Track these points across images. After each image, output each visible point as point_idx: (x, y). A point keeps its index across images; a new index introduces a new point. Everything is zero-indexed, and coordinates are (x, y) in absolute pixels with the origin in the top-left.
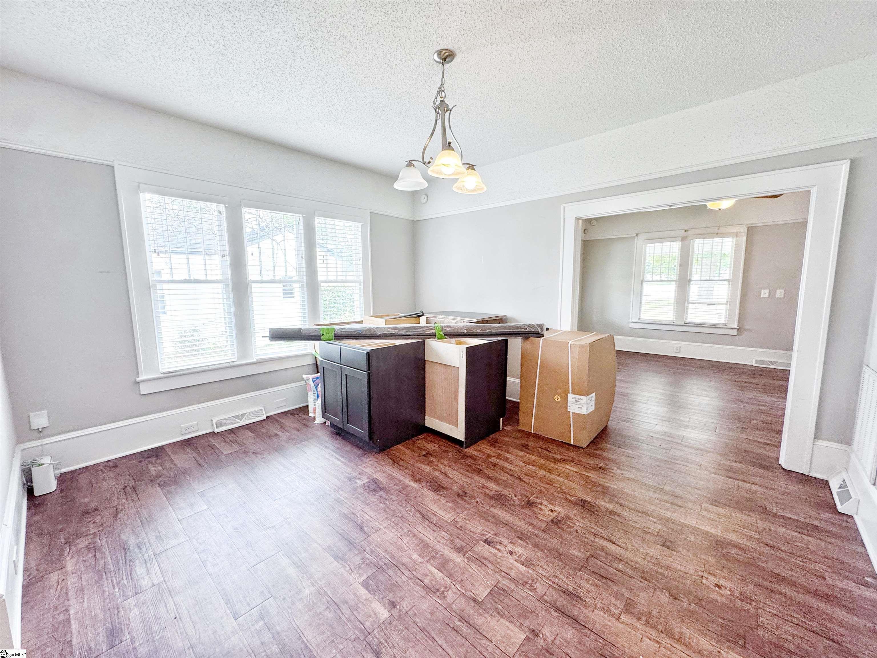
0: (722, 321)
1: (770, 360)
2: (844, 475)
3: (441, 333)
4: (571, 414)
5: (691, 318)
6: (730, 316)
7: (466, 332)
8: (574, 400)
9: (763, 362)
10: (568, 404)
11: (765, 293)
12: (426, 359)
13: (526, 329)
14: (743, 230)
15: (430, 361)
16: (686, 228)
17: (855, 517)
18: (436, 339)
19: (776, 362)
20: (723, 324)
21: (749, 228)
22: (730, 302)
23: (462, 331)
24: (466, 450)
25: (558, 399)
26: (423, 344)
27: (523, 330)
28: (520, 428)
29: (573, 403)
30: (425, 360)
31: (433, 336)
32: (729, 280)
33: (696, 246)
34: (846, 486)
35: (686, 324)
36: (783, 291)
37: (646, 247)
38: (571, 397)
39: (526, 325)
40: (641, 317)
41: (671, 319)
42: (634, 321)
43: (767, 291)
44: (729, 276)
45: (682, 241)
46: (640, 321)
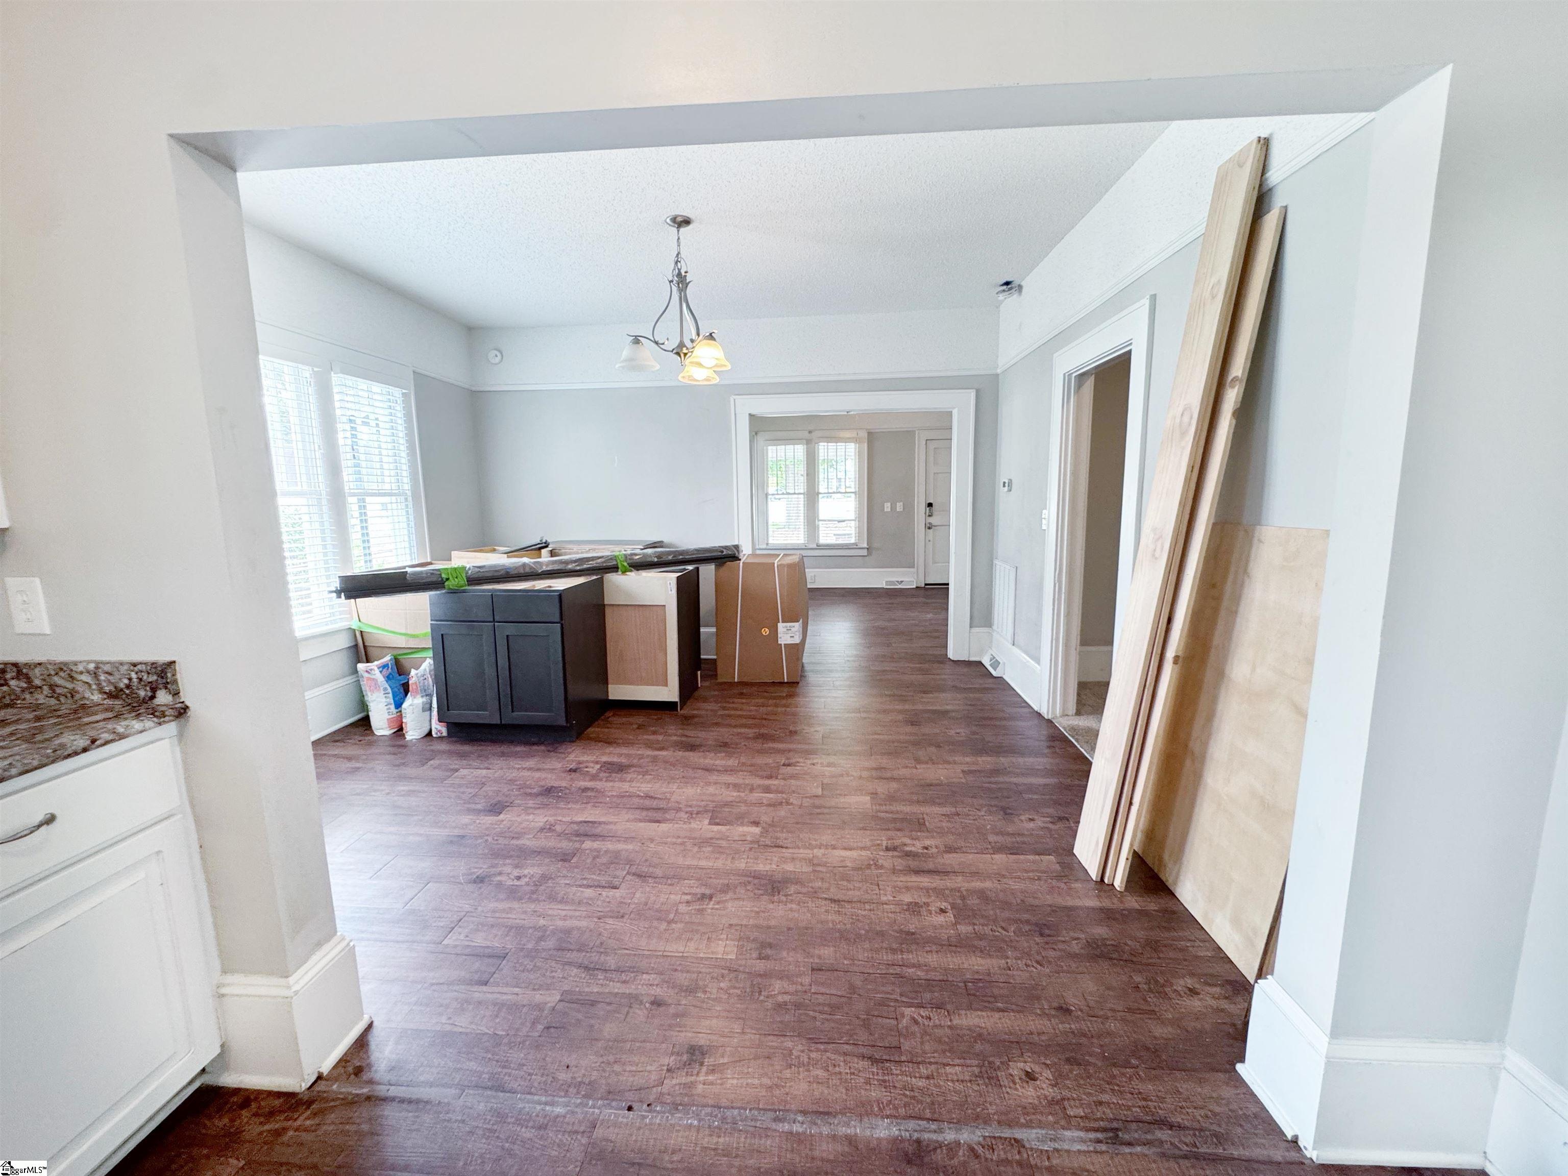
0: (853, 541)
1: (897, 580)
2: (991, 652)
3: (625, 564)
4: (783, 646)
5: (823, 540)
6: (860, 534)
7: (656, 560)
8: (785, 630)
9: (892, 583)
10: (779, 635)
11: (887, 507)
12: (606, 603)
13: (722, 552)
14: (864, 434)
15: (613, 605)
16: (810, 428)
17: (1005, 677)
18: (620, 573)
19: (902, 582)
20: (853, 544)
21: (870, 434)
22: (859, 518)
23: (649, 559)
24: (682, 712)
25: (765, 632)
26: (600, 583)
27: (720, 554)
28: (720, 680)
29: (784, 633)
30: (604, 605)
31: (614, 569)
32: (855, 493)
33: (821, 451)
34: (994, 658)
35: (820, 547)
36: (902, 503)
37: (767, 449)
38: (781, 626)
39: (722, 547)
40: (770, 542)
41: (802, 542)
42: (761, 547)
43: (889, 504)
44: (855, 488)
45: (807, 444)
46: (768, 547)
